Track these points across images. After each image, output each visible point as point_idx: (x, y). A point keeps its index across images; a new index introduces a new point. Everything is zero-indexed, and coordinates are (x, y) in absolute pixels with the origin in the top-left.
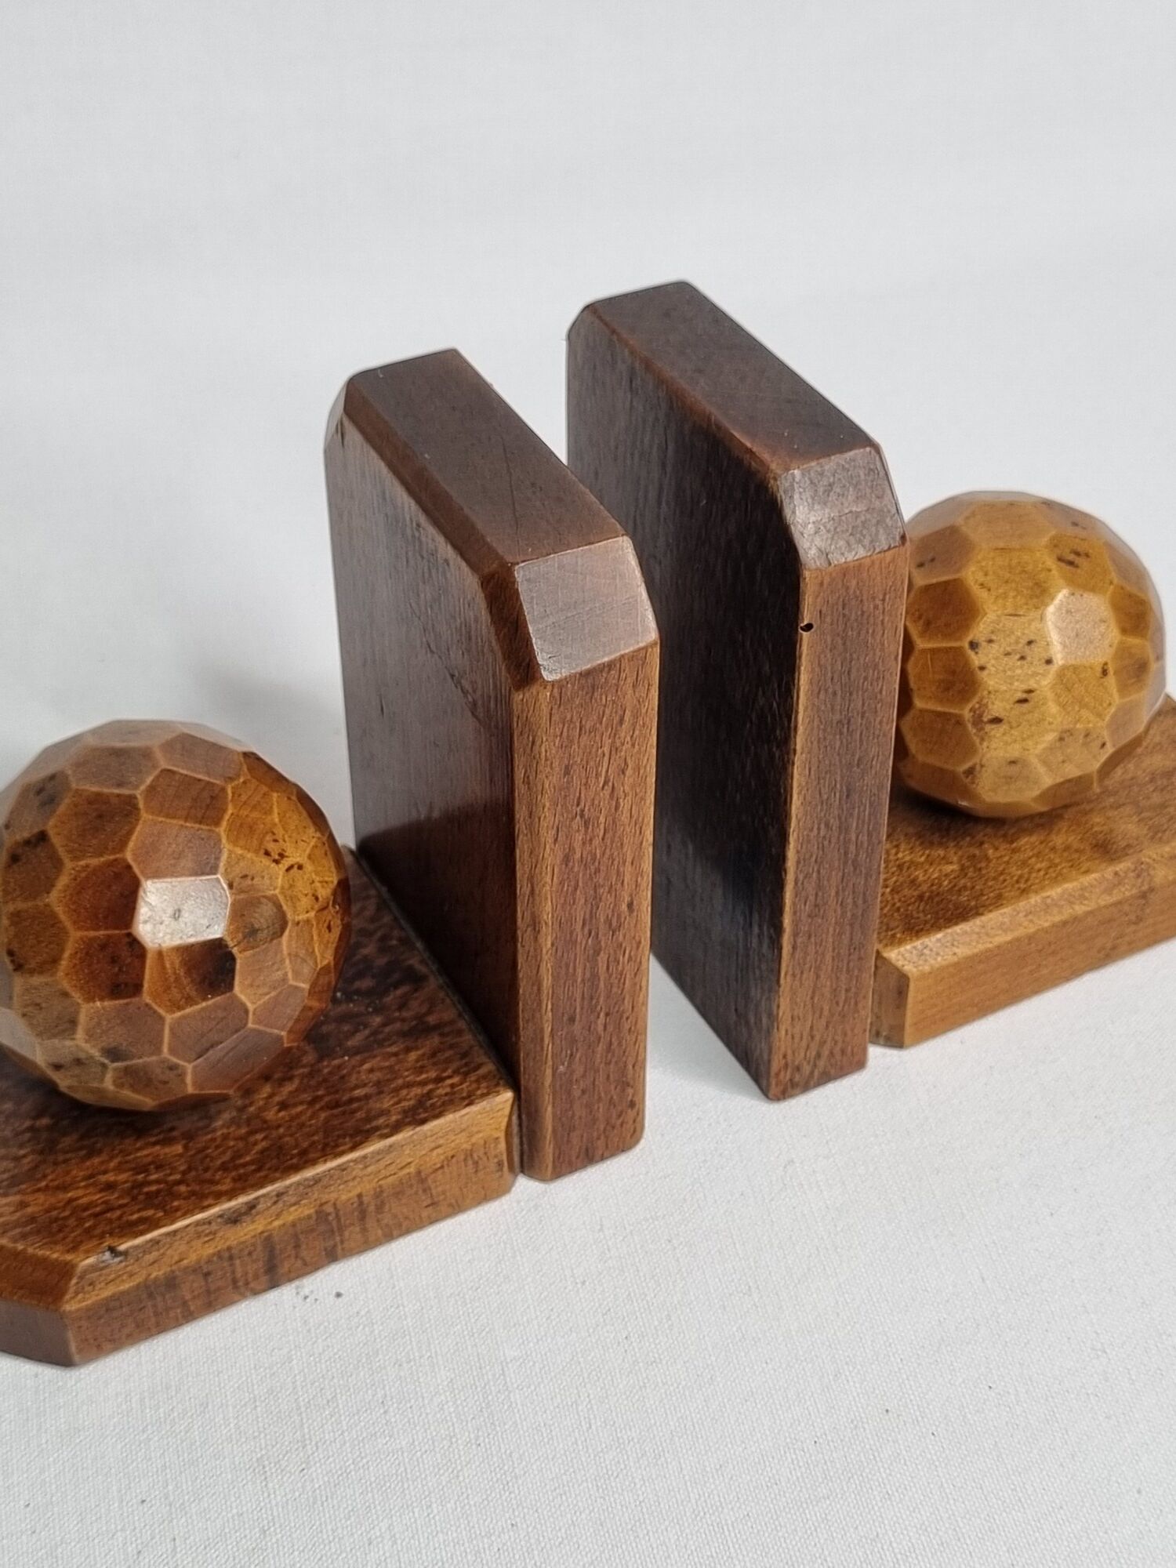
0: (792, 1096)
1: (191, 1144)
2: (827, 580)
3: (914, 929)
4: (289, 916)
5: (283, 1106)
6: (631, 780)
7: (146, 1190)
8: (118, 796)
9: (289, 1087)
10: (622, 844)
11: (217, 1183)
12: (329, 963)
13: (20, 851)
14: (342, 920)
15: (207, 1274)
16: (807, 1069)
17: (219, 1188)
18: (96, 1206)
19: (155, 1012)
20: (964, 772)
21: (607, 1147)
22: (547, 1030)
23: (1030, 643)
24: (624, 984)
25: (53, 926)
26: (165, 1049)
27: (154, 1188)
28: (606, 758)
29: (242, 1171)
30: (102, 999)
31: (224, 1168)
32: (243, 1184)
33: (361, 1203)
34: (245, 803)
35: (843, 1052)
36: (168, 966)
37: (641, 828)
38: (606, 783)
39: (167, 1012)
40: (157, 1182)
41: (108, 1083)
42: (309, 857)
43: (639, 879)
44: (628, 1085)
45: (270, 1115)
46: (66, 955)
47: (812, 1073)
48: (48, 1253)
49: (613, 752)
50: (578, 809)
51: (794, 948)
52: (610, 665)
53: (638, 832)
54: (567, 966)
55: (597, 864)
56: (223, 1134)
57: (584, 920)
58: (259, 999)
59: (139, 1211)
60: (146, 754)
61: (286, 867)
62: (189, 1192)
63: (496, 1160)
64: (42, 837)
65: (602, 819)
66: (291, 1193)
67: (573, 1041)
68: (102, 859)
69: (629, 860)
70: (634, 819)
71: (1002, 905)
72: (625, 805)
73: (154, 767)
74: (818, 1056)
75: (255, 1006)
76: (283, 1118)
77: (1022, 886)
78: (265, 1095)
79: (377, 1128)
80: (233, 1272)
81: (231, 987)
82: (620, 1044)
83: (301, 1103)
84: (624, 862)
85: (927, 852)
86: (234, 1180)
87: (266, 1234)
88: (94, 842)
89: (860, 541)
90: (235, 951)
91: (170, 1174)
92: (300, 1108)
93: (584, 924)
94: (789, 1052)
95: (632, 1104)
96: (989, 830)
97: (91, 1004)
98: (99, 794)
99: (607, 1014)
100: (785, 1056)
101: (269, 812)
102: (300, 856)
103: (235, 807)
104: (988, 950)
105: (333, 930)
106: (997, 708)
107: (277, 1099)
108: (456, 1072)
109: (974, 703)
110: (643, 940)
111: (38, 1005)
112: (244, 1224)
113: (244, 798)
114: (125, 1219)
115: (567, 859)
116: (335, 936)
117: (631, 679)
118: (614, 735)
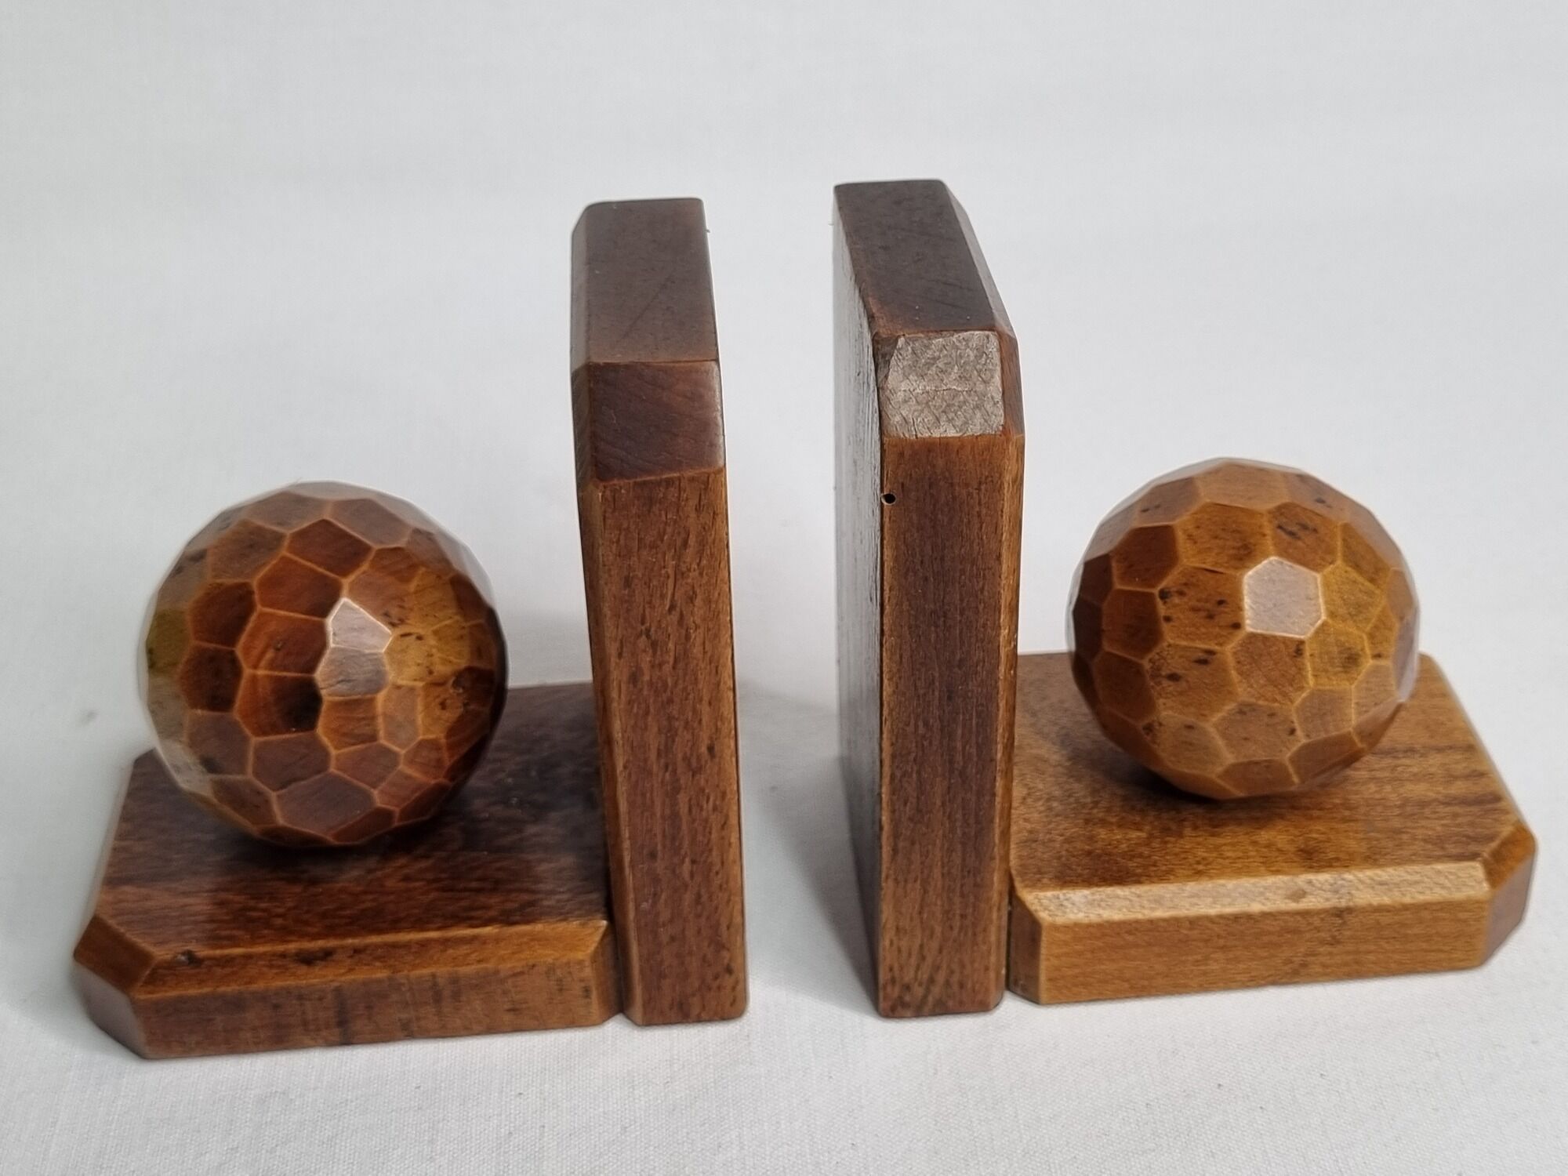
0: (901, 1017)
1: (310, 888)
3: (1066, 878)
4: (390, 678)
5: (406, 878)
6: (702, 612)
7: (251, 914)
8: (273, 532)
10: (696, 679)
11: (311, 925)
12: (438, 740)
13: (185, 565)
16: (919, 991)
18: (202, 915)
19: (242, 730)
20: (1144, 728)
21: (704, 1007)
22: (627, 859)
23: (1221, 603)
24: (710, 833)
25: (180, 632)
26: (250, 769)
27: (256, 914)
28: (671, 582)
30: (202, 708)
33: (435, 984)
34: (385, 567)
35: (962, 985)
36: (260, 691)
37: (717, 667)
38: (672, 607)
39: (253, 734)
42: (437, 633)
43: (719, 723)
44: (723, 947)
45: (389, 883)
46: (182, 659)
47: (925, 997)
49: (679, 577)
50: (643, 628)
51: (895, 851)
52: (667, 482)
53: (714, 671)
54: (643, 795)
55: (669, 693)
57: (659, 750)
58: (343, 748)
59: (231, 929)
62: (281, 925)
63: (583, 985)
64: (203, 555)
65: (671, 645)
67: (656, 880)
68: (234, 581)
69: (706, 699)
70: (709, 654)
71: (1168, 880)
72: (697, 637)
73: (317, 516)
74: (932, 980)
75: (337, 753)
76: (399, 888)
77: (1201, 867)
78: (397, 866)
79: (471, 918)
80: (303, 1013)
81: (312, 726)
82: (710, 898)
83: (423, 880)
84: (701, 700)
86: (325, 927)
87: (336, 985)
88: (237, 564)
89: (949, 421)
91: (278, 907)
92: (417, 884)
93: (659, 754)
94: (896, 966)
95: (729, 970)
97: (194, 711)
98: (260, 528)
99: (693, 862)
100: (891, 969)
101: (409, 581)
102: (424, 629)
103: (372, 566)
105: (447, 709)
106: (1175, 665)
107: (406, 871)
109: (1152, 655)
110: (728, 791)
111: (161, 703)
112: (318, 968)
113: (385, 563)
114: (217, 933)
115: (634, 679)
116: (451, 715)
117: (693, 503)
118: (679, 557)
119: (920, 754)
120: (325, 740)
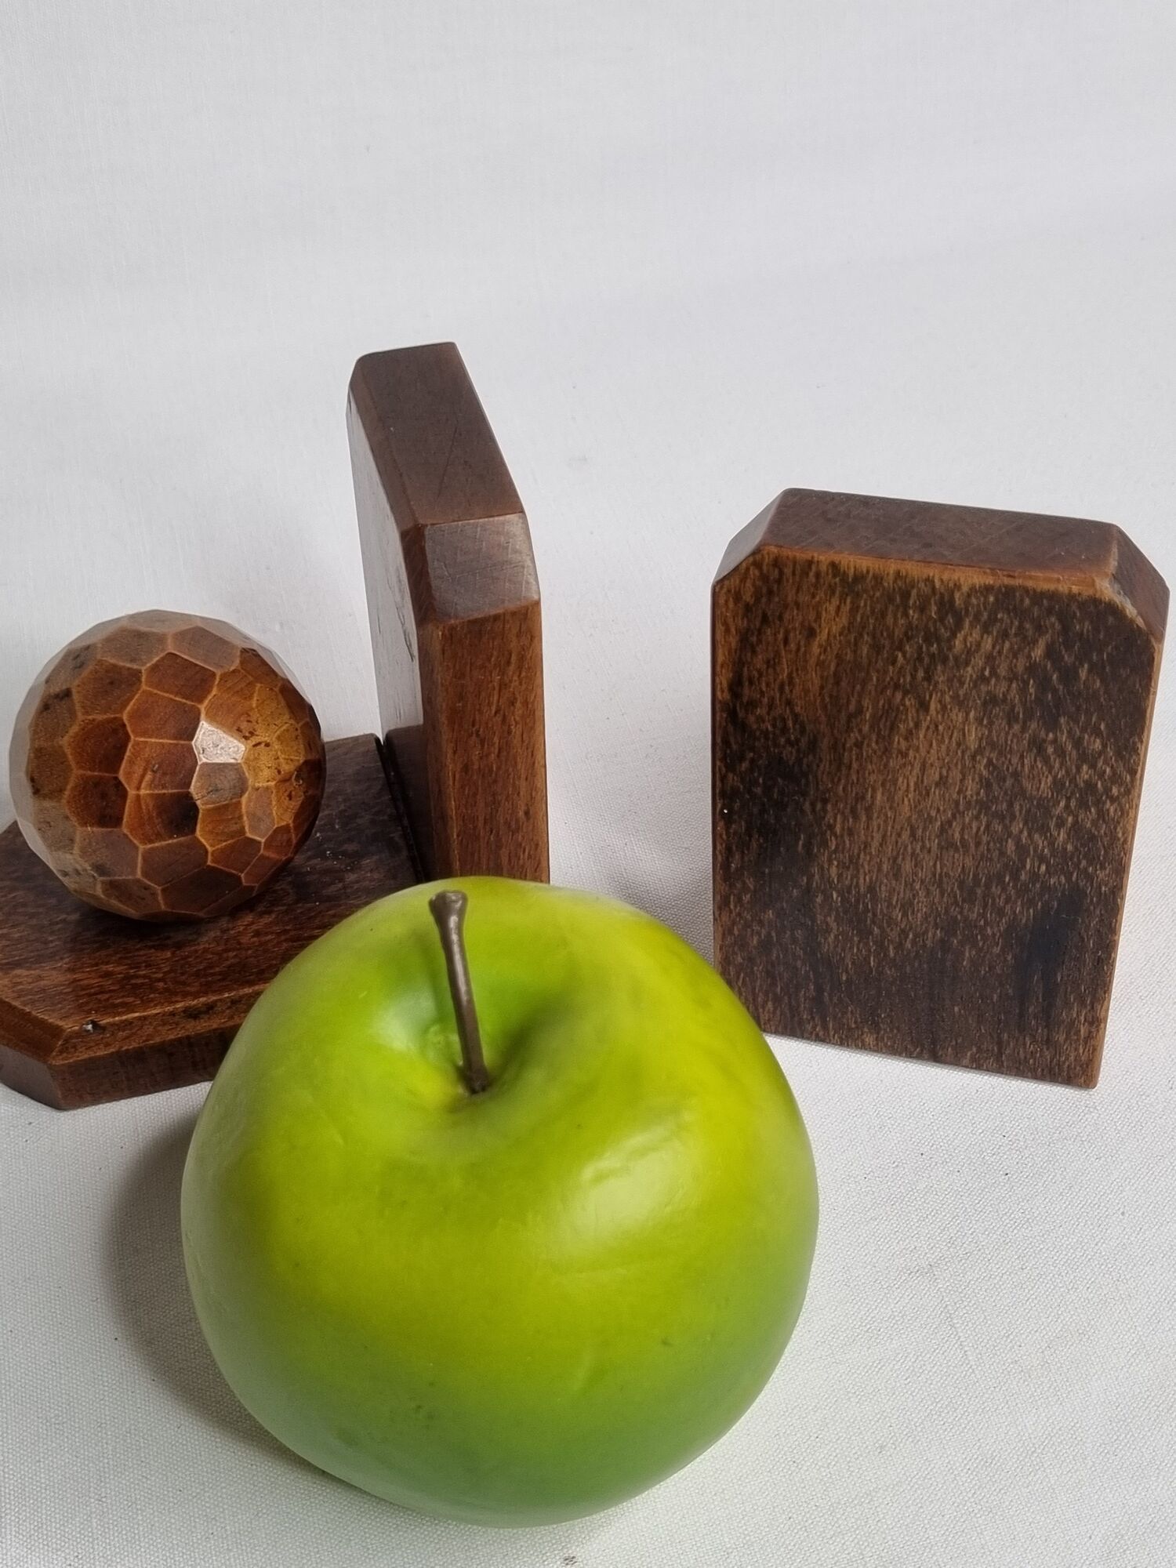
1: (178, 952)
4: (250, 782)
5: (257, 934)
6: (520, 712)
7: (133, 981)
8: (129, 669)
9: (267, 919)
10: (516, 763)
11: (189, 985)
12: (288, 825)
13: (50, 702)
14: (305, 792)
15: (171, 1055)
17: (189, 989)
18: (93, 988)
19: (131, 841)
25: (62, 763)
26: (139, 871)
27: (140, 981)
28: (496, 692)
29: (210, 979)
30: (92, 826)
31: (197, 974)
32: (206, 989)
34: (230, 688)
36: (144, 807)
38: (497, 711)
39: (141, 843)
40: (144, 977)
41: (99, 891)
42: (278, 738)
43: (534, 794)
45: (244, 940)
46: (69, 787)
48: (46, 1018)
49: (503, 686)
50: (474, 729)
52: (496, 618)
53: (530, 754)
55: (494, 775)
56: (204, 948)
57: (485, 819)
58: (218, 844)
59: (123, 996)
60: (161, 639)
61: (254, 743)
62: (164, 988)
64: (67, 694)
65: (496, 740)
66: (243, 1002)
68: (105, 717)
69: (523, 776)
70: (525, 744)
72: (517, 731)
73: (163, 650)
75: (214, 849)
76: (254, 943)
78: (245, 923)
80: (193, 1057)
81: (193, 831)
84: (519, 778)
86: (201, 985)
87: (220, 1031)
88: (103, 702)
90: (198, 803)
91: (155, 973)
92: (269, 937)
93: (485, 823)
97: (84, 828)
98: (115, 666)
101: (250, 697)
102: (269, 736)
103: (219, 690)
105: (293, 799)
107: (254, 927)
110: (539, 843)
111: (49, 823)
112: (202, 1021)
113: (229, 684)
114: (111, 1001)
115: (466, 768)
116: (296, 804)
117: (515, 631)
118: (503, 673)
120: (203, 840)
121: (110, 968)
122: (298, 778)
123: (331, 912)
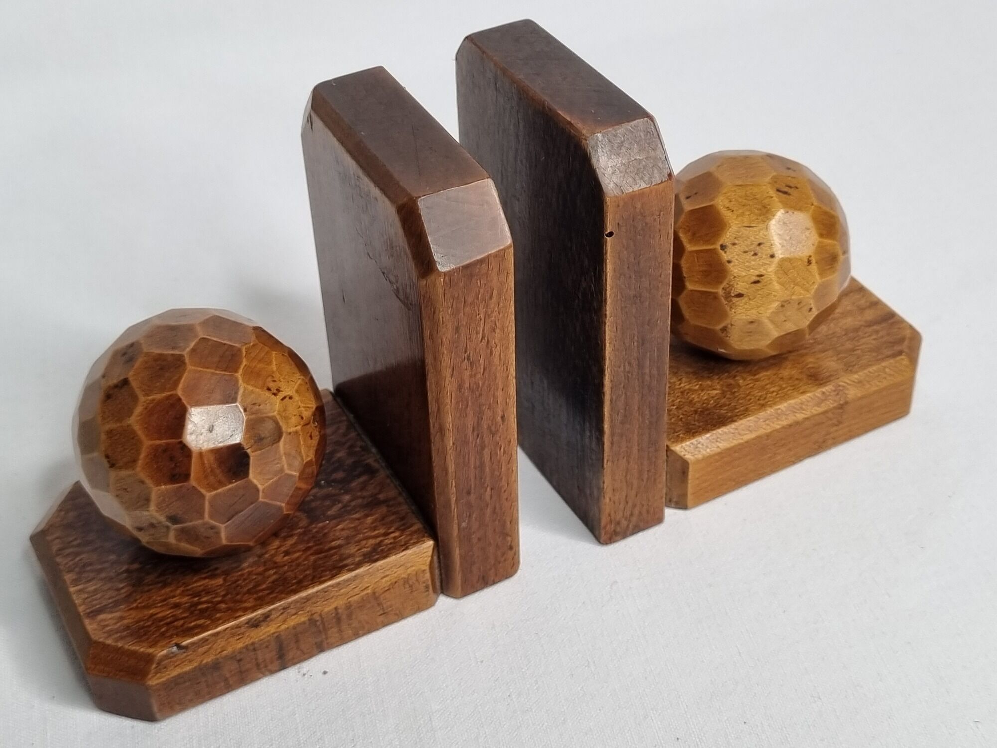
0: (615, 541)
1: (228, 578)
2: (621, 204)
3: (692, 431)
4: (284, 429)
5: (287, 553)
6: (499, 336)
7: (200, 607)
8: (173, 355)
9: (291, 541)
10: (495, 377)
11: (245, 602)
12: (311, 460)
13: (111, 392)
14: (320, 432)
15: (240, 661)
16: (624, 523)
17: (246, 605)
18: (168, 618)
19: (199, 491)
20: (721, 329)
21: (496, 575)
22: (453, 499)
23: (759, 244)
24: (502, 468)
25: (133, 438)
26: (207, 515)
27: (205, 606)
28: (482, 322)
29: (261, 594)
30: (165, 484)
31: (249, 592)
32: (261, 602)
33: (337, 614)
34: (254, 358)
35: (648, 512)
36: (206, 462)
37: (507, 367)
38: (483, 338)
39: (207, 491)
40: (207, 602)
41: (172, 539)
42: (297, 392)
43: (508, 400)
44: (508, 535)
45: (279, 559)
46: (142, 456)
47: (628, 526)
48: (137, 648)
49: (487, 318)
50: (466, 355)
51: (612, 444)
52: (481, 261)
53: (506, 369)
54: (464, 458)
55: (480, 391)
56: (248, 572)
57: (473, 428)
58: (266, 482)
59: (195, 621)
60: (190, 328)
61: (281, 398)
62: (227, 608)
63: (424, 585)
64: (125, 382)
65: (481, 361)
66: (292, 607)
67: (469, 505)
68: (163, 395)
69: (501, 387)
70: (502, 361)
71: (749, 415)
72: (496, 352)
73: (196, 336)
74: (631, 514)
75: (263, 487)
76: (287, 560)
77: (762, 402)
78: (275, 547)
79: (346, 566)
80: (256, 659)
81: (246, 474)
82: (501, 508)
83: (298, 551)
84: (498, 390)
85: (700, 383)
86: (255, 600)
87: (276, 635)
88: (158, 384)
89: (642, 178)
90: (249, 451)
91: (215, 598)
92: (298, 554)
93: (473, 431)
94: (612, 512)
95: (511, 548)
96: (740, 368)
97: (158, 488)
98: (160, 355)
99: (491, 489)
100: (609, 515)
101: (270, 363)
102: (290, 391)
103: (247, 360)
104: (740, 444)
105: (313, 438)
106: (740, 287)
107: (283, 549)
108: (397, 529)
109: (724, 284)
110: (512, 440)
111: (125, 489)
112: (262, 628)
113: (253, 355)
114: (186, 626)
115: (460, 388)
116: (315, 442)
117: (496, 270)
118: (486, 306)
119: (627, 381)
120: (255, 481)
121: (176, 600)
122: (314, 421)
123: (339, 527)
